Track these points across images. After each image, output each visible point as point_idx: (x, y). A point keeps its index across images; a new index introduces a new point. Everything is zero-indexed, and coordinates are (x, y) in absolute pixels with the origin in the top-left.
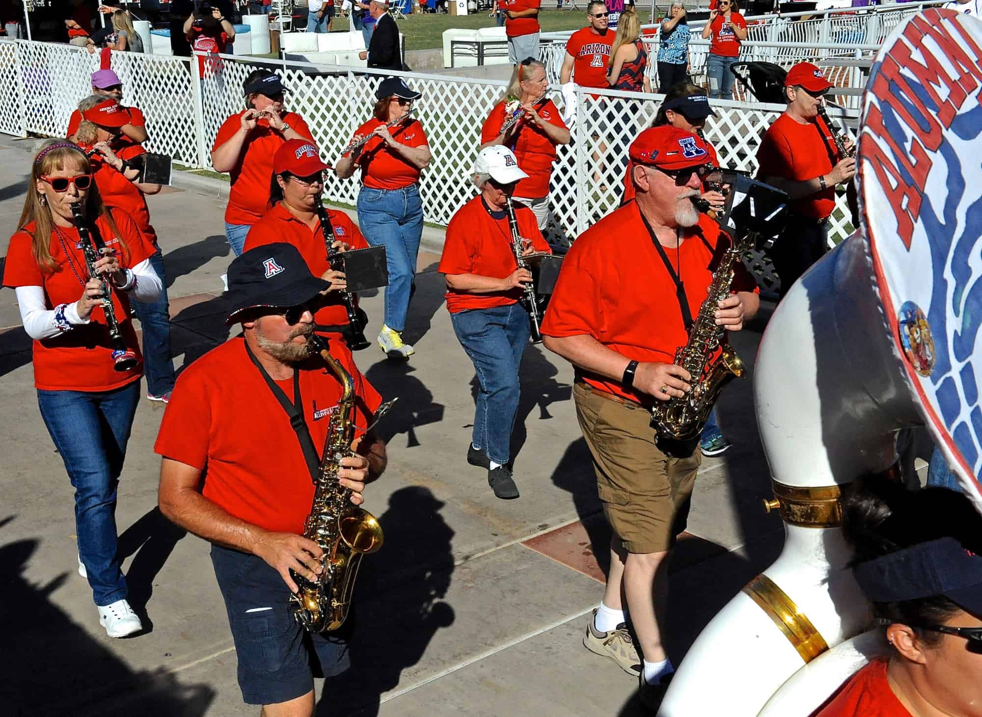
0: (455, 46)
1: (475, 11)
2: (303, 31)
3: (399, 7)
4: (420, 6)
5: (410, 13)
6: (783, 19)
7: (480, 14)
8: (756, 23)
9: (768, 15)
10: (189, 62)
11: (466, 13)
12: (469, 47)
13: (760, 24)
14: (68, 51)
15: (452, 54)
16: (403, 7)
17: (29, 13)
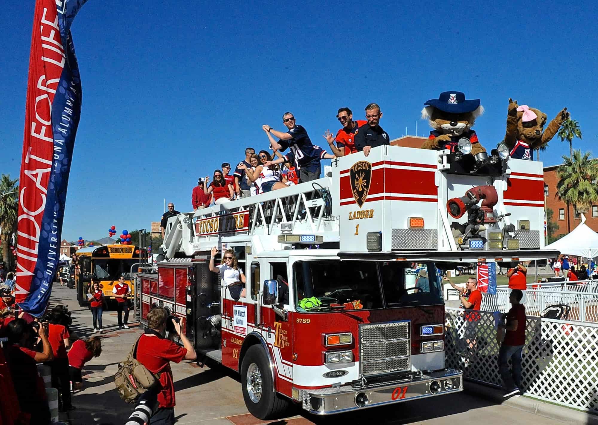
0: (449, 291)
6: (594, 282)
8: (582, 283)
9: (587, 280)
11: (455, 276)
12: (455, 291)
13: (584, 284)
15: (448, 294)
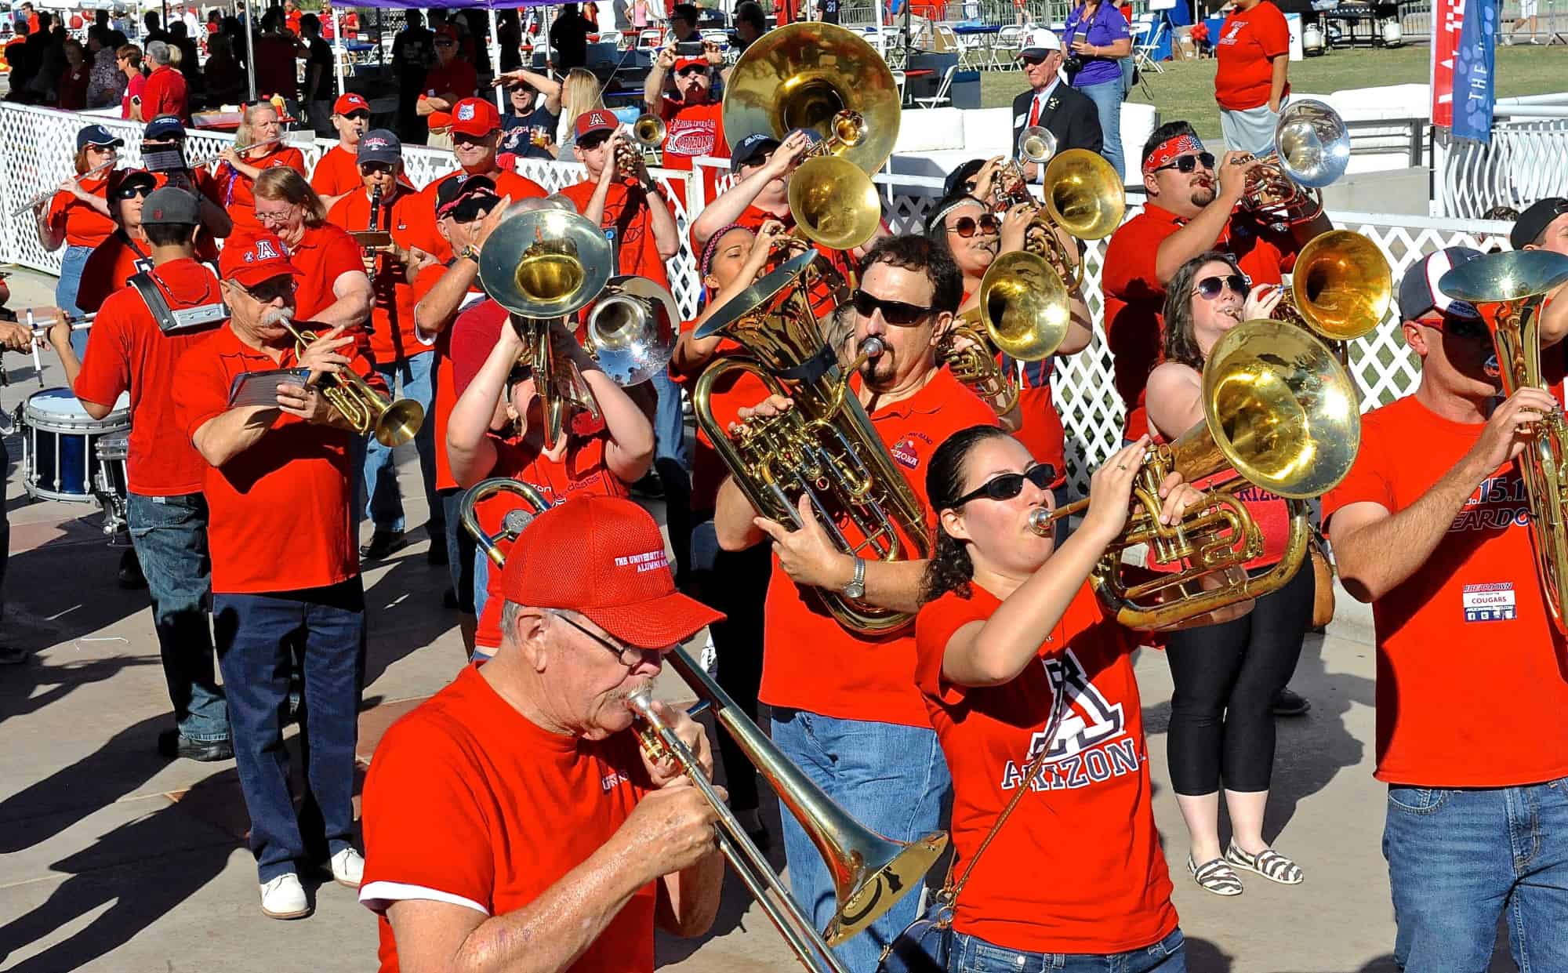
1: (1319, 52)
2: (929, 105)
3: (1144, 47)
4: (1194, 42)
5: (1170, 58)
7: (1332, 58)
10: (682, 181)
14: (426, 162)
16: (1153, 46)
17: (345, 79)
